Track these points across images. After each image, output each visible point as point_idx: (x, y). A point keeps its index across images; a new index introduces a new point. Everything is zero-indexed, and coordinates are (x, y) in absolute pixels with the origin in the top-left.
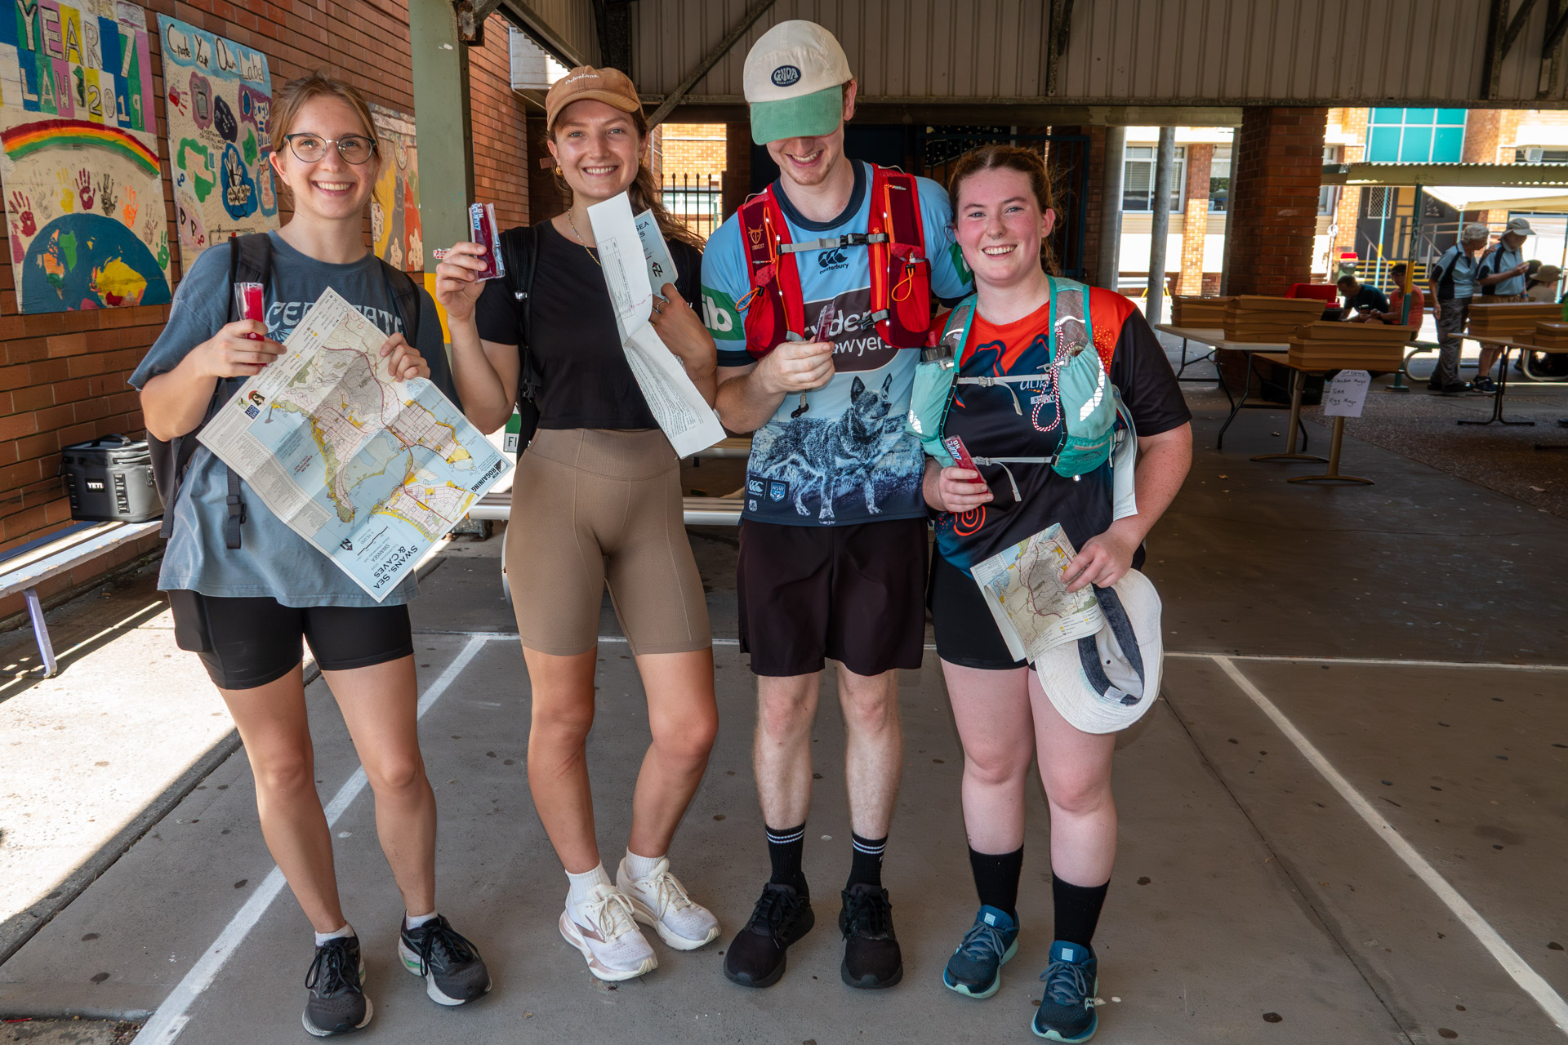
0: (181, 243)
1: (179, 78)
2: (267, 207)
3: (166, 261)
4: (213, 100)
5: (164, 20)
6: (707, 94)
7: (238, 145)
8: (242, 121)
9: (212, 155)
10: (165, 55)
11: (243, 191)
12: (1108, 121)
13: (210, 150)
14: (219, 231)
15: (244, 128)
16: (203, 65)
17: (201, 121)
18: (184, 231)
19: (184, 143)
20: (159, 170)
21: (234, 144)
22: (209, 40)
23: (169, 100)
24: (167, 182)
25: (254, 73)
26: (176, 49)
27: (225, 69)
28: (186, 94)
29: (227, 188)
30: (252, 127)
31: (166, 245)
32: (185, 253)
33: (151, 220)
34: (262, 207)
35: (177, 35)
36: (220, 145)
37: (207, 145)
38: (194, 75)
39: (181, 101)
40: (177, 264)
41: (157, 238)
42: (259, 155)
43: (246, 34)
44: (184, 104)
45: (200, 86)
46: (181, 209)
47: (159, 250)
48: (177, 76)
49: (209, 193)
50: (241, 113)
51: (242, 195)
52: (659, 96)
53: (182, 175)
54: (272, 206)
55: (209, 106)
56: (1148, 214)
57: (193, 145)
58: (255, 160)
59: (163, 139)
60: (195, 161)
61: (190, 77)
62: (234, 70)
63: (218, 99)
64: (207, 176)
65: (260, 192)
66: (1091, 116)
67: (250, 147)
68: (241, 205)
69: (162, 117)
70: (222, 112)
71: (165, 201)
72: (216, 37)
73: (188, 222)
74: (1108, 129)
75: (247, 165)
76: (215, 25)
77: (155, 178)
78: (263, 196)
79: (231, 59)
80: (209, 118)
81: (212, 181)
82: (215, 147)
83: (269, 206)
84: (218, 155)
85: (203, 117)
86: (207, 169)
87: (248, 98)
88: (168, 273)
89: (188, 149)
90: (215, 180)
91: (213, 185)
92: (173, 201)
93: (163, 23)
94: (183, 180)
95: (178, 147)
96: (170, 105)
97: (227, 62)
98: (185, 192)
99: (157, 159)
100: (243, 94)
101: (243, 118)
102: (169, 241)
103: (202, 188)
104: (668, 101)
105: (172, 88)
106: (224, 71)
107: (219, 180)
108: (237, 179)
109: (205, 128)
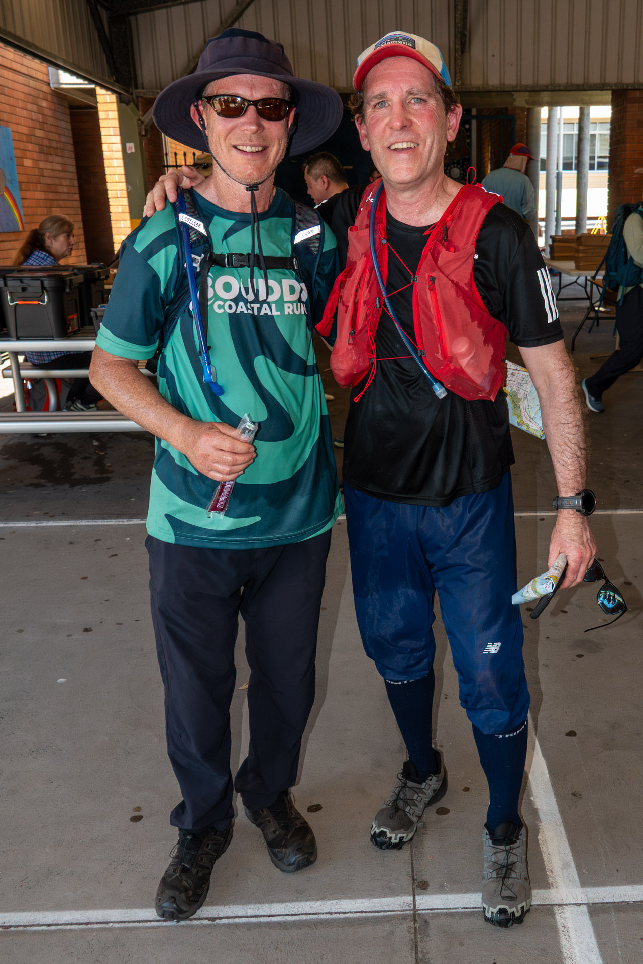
52: (156, 91)
56: (574, 173)
66: (514, 100)
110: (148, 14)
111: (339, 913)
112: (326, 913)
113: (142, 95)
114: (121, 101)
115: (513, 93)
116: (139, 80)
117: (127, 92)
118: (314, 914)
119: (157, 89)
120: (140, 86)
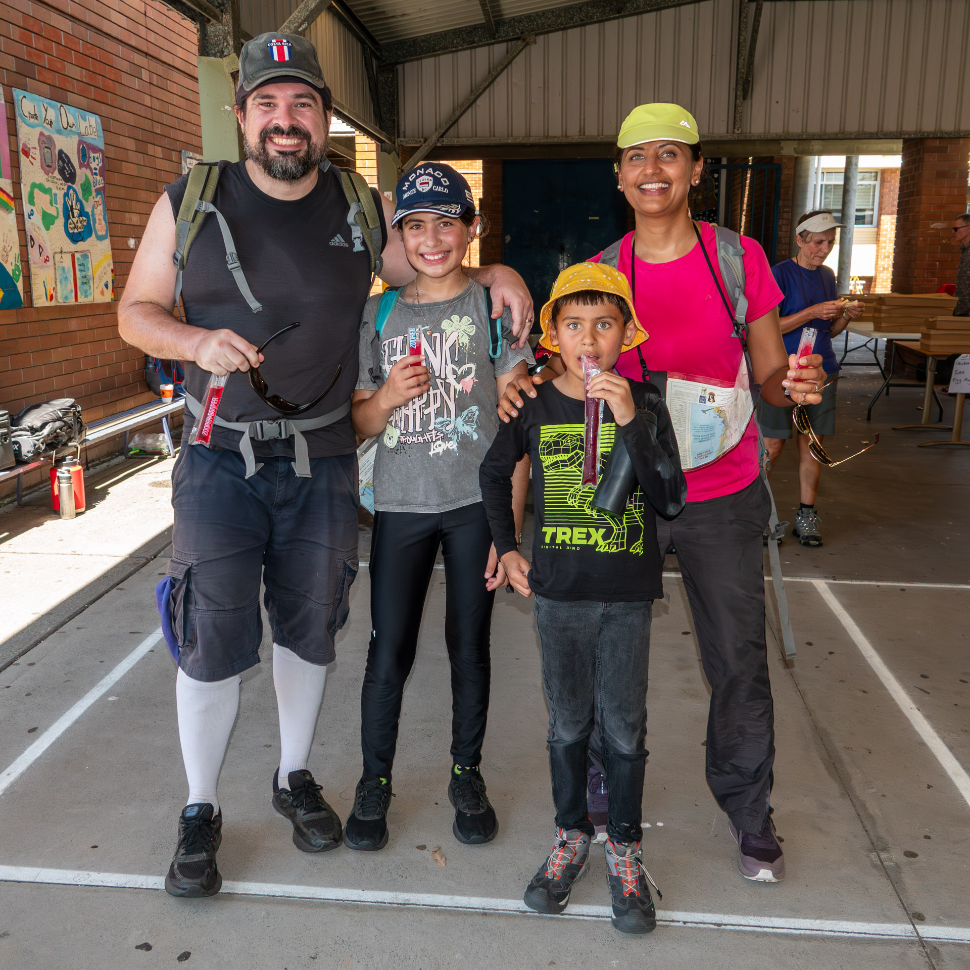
0: (31, 262)
1: (30, 137)
2: (100, 233)
3: (19, 276)
4: (57, 153)
5: (18, 93)
6: (458, 137)
7: (77, 186)
8: (80, 168)
9: (56, 195)
10: (19, 120)
11: (81, 222)
12: (796, 152)
13: (54, 191)
14: (61, 252)
15: (81, 174)
16: (49, 126)
17: (47, 169)
18: (33, 253)
19: (34, 186)
20: (13, 207)
21: (74, 186)
22: (53, 107)
23: (21, 153)
24: (20, 216)
25: (90, 131)
26: (27, 114)
27: (66, 129)
28: (35, 148)
29: (68, 220)
30: (88, 172)
31: (19, 264)
32: (34, 269)
33: (7, 245)
34: (96, 234)
35: (28, 103)
36: (62, 187)
37: (52, 187)
38: (41, 134)
39: (31, 154)
40: (27, 279)
41: (11, 259)
42: (94, 194)
43: (83, 101)
44: (34, 156)
45: (46, 142)
46: (31, 236)
47: (13, 268)
48: (28, 135)
49: (53, 223)
50: (79, 162)
51: (79, 225)
52: (419, 139)
53: (32, 210)
54: (104, 233)
55: (53, 157)
57: (41, 187)
58: (91, 198)
59: (17, 184)
60: (42, 200)
61: (38, 135)
62: (74, 129)
63: (61, 152)
64: (52, 211)
65: (95, 222)
66: (782, 149)
67: (86, 188)
68: (79, 233)
69: (16, 166)
70: (64, 161)
71: (18, 230)
72: (59, 104)
73: (36, 246)
74: (796, 158)
75: (84, 202)
76: (59, 95)
77: (10, 212)
78: (97, 225)
79: (71, 121)
80: (54, 167)
81: (56, 215)
82: (58, 188)
83: (102, 233)
84: (60, 195)
85: (48, 166)
86: (52, 205)
87: (85, 150)
88: (20, 285)
89: (36, 191)
90: (58, 213)
91: (57, 217)
92: (25, 230)
93: (17, 96)
94: (32, 214)
95: (29, 189)
96: (23, 158)
97: (68, 123)
98: (34, 224)
99: (12, 199)
100: (81, 146)
101: (81, 166)
102: (22, 261)
103: (48, 220)
104: (427, 143)
105: (24, 145)
106: (67, 129)
107: (61, 214)
108: (76, 212)
109: (50, 174)
110: (416, 62)
111: (843, 932)
112: (829, 931)
113: (404, 144)
114: (382, 149)
115: (782, 142)
116: (402, 129)
117: (390, 141)
118: (817, 930)
119: (419, 138)
120: (401, 134)
